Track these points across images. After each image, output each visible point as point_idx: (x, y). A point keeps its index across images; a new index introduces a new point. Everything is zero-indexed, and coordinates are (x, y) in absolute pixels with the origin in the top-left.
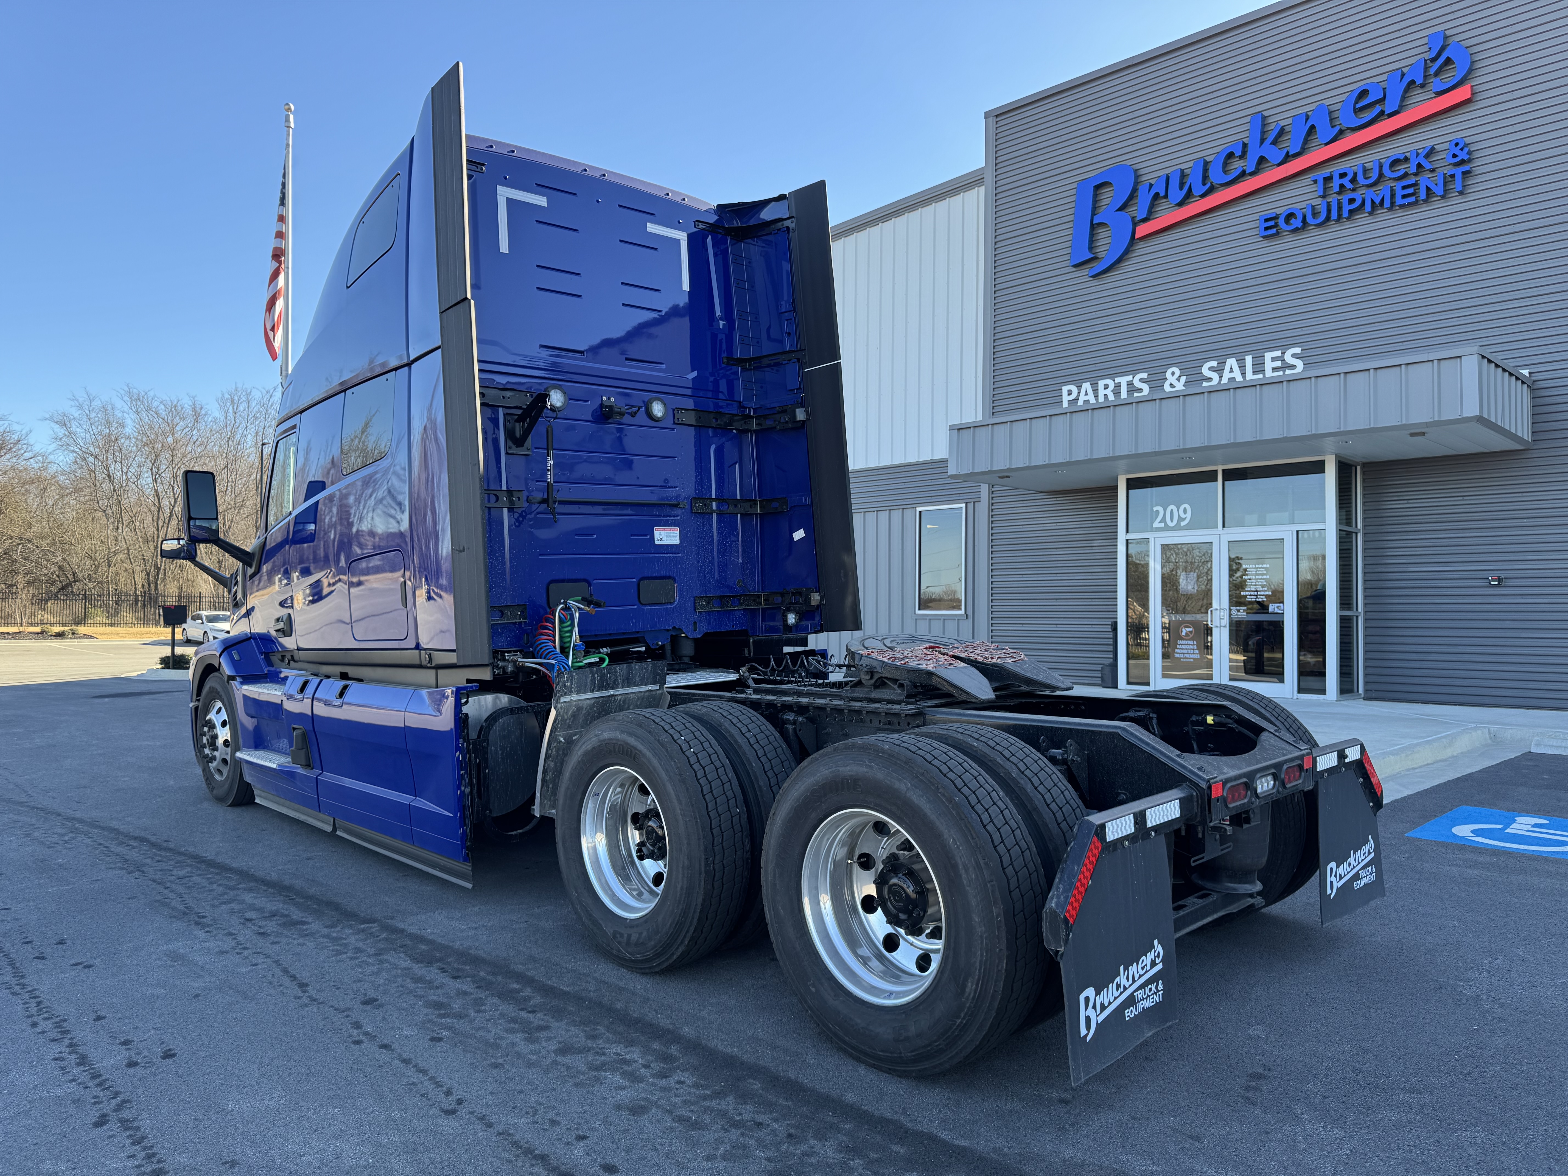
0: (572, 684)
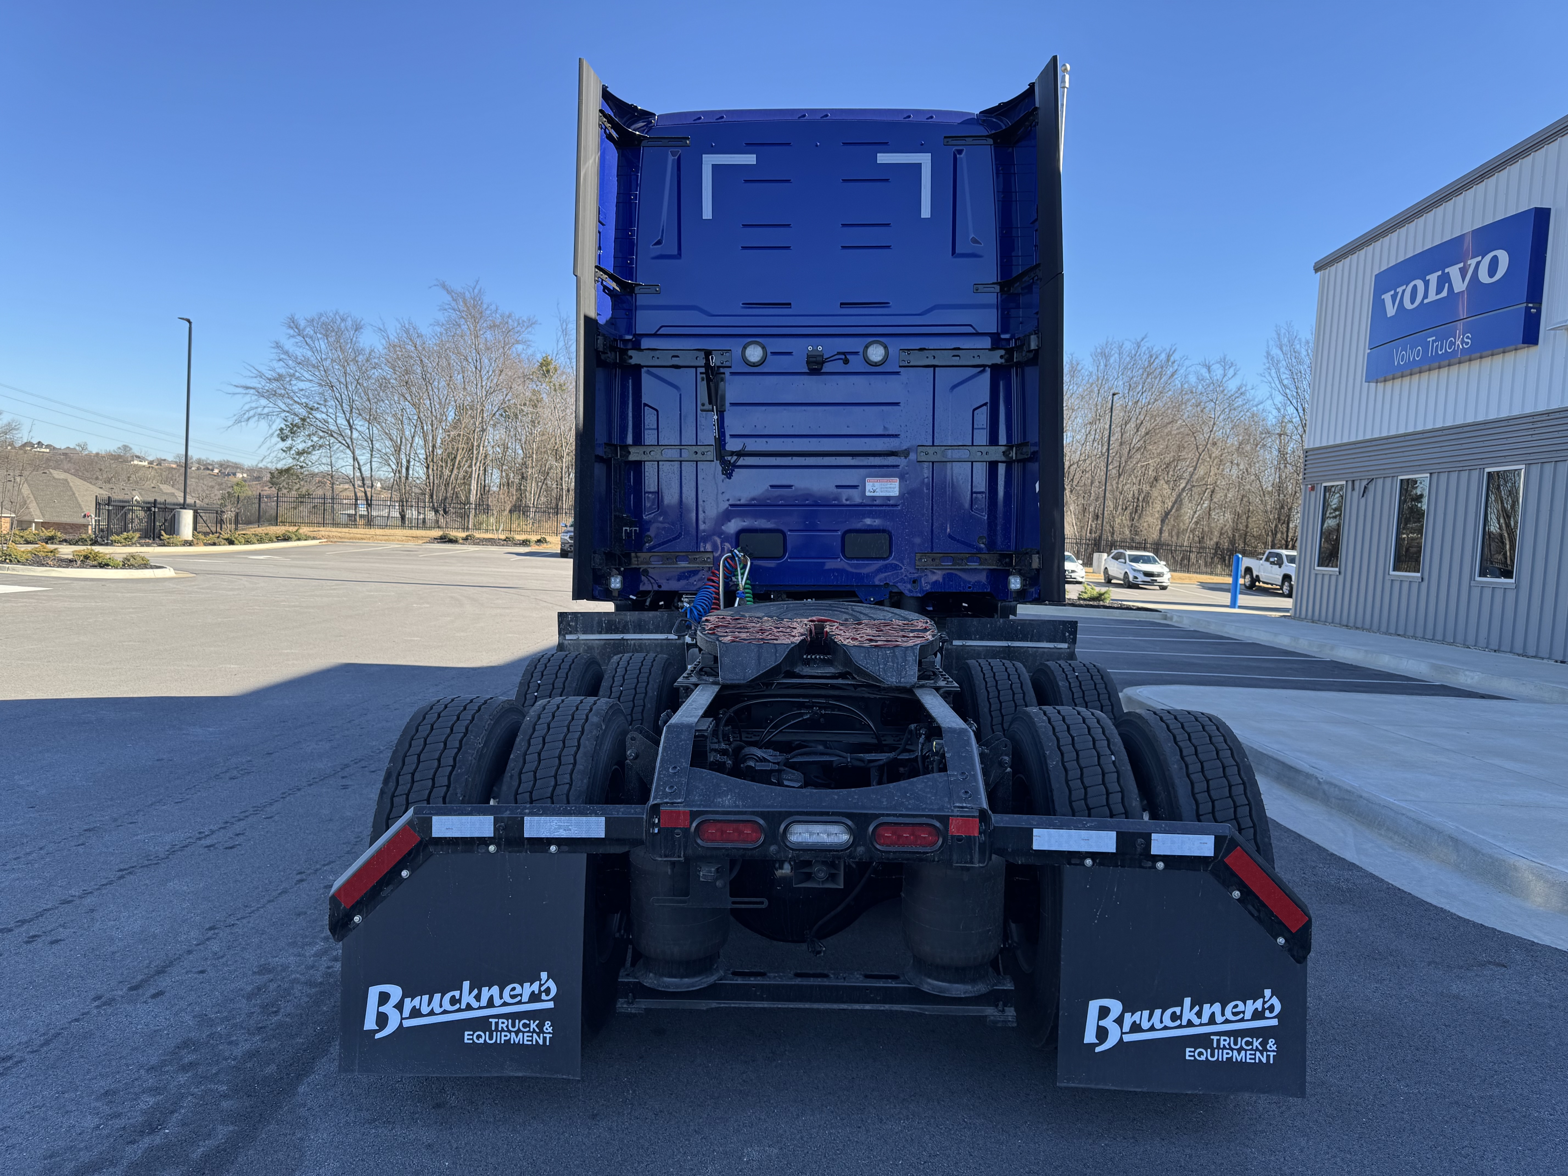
0: (576, 624)
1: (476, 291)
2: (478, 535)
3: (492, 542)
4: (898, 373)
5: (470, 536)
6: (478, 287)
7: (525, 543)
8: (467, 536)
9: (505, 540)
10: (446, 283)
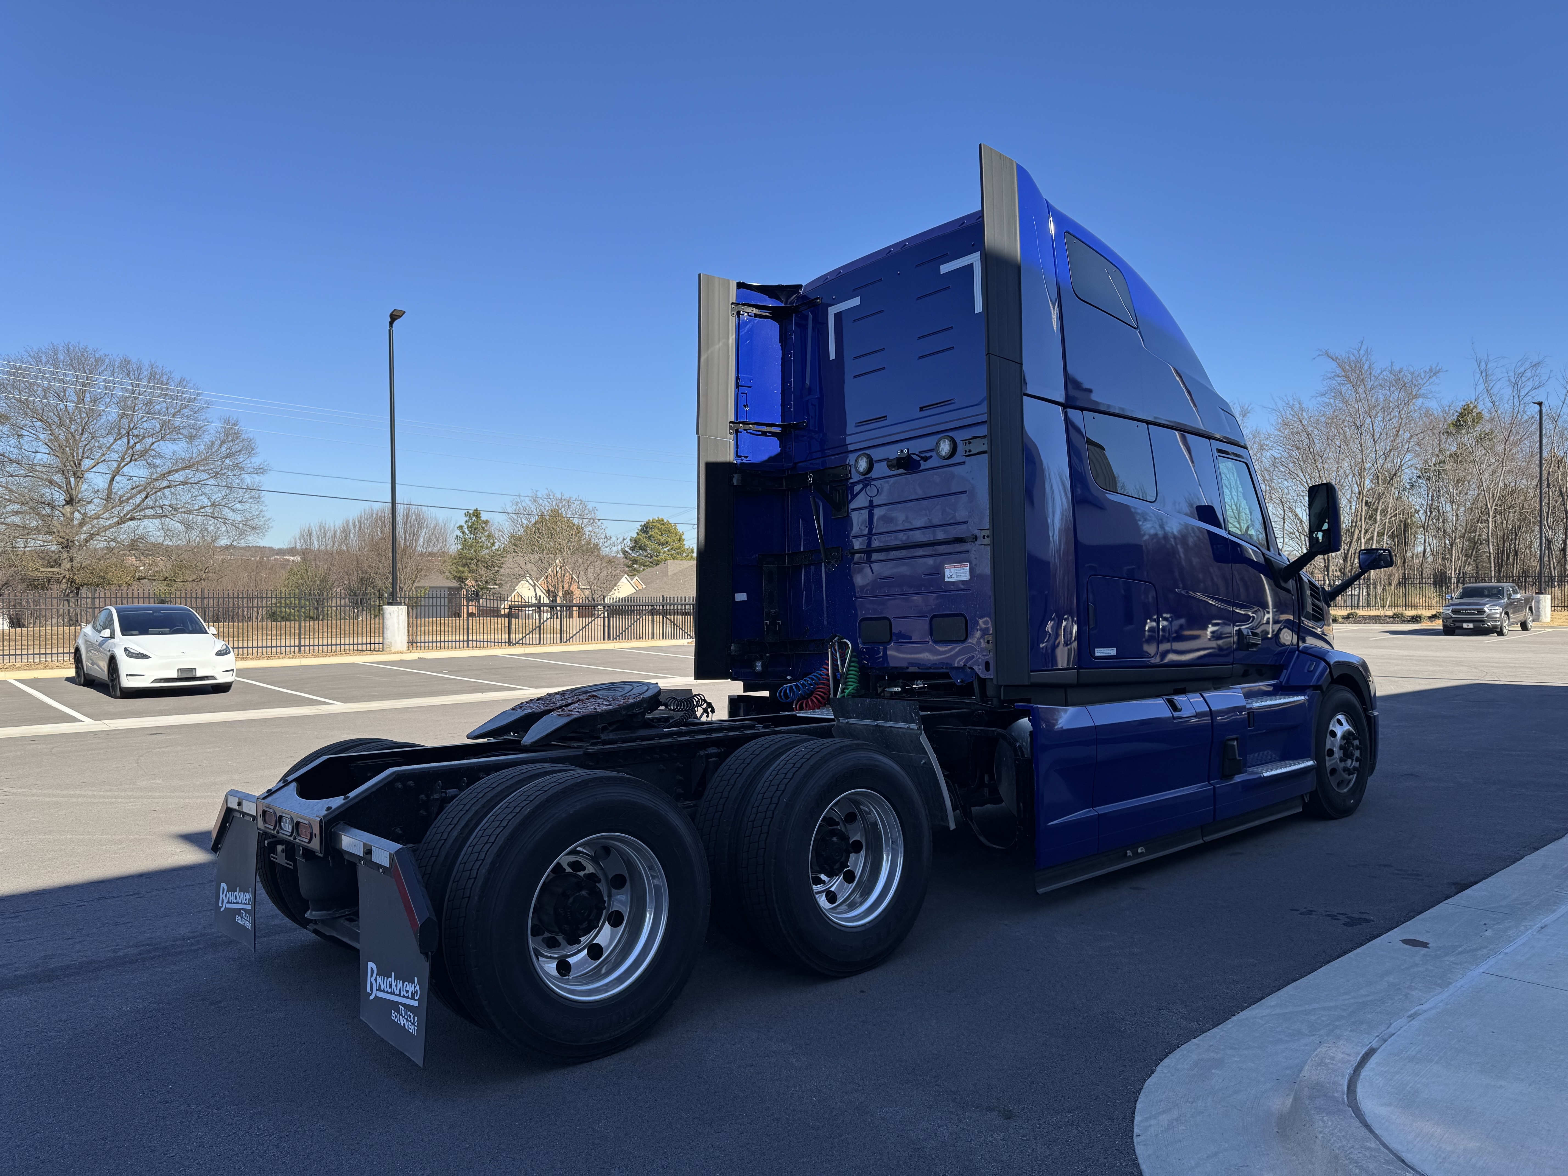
1: (1362, 352)
2: (1361, 612)
3: (1376, 619)
4: (964, 463)
5: (1351, 614)
6: (1364, 348)
7: (1415, 619)
8: (1349, 614)
9: (1392, 617)
10: (1329, 352)
